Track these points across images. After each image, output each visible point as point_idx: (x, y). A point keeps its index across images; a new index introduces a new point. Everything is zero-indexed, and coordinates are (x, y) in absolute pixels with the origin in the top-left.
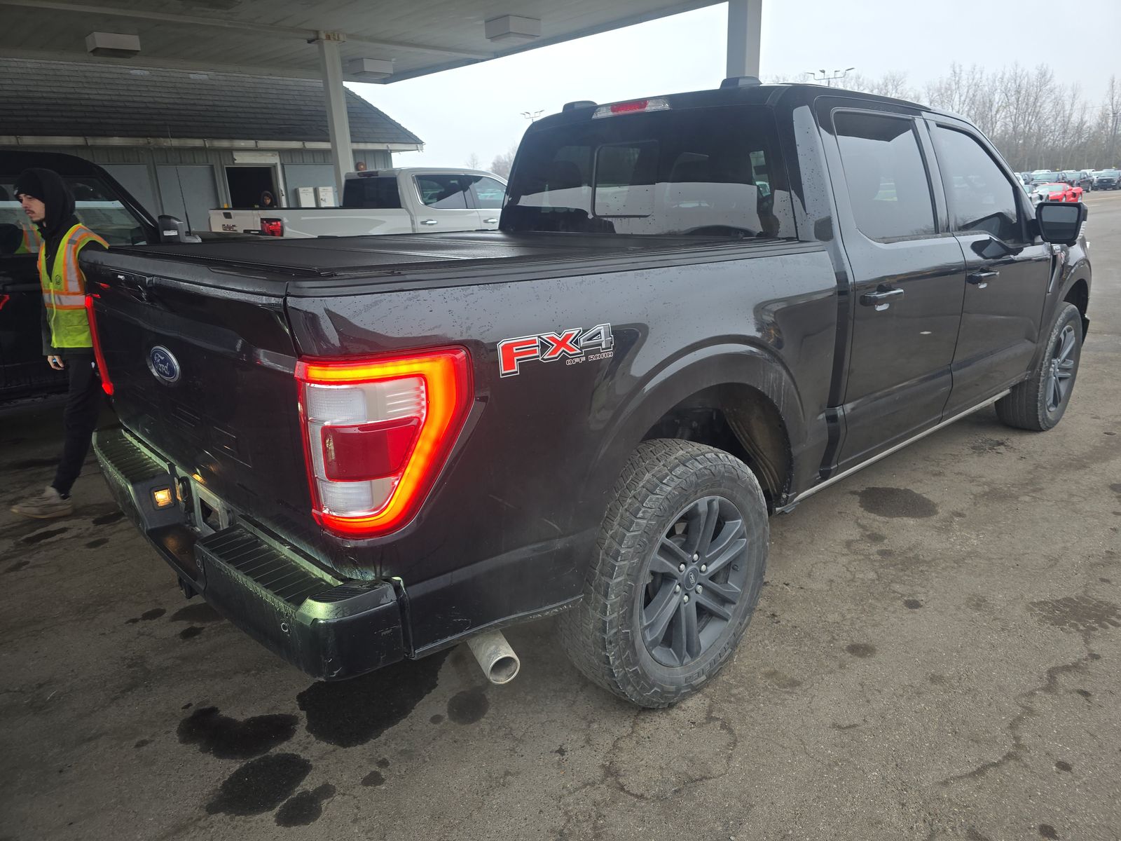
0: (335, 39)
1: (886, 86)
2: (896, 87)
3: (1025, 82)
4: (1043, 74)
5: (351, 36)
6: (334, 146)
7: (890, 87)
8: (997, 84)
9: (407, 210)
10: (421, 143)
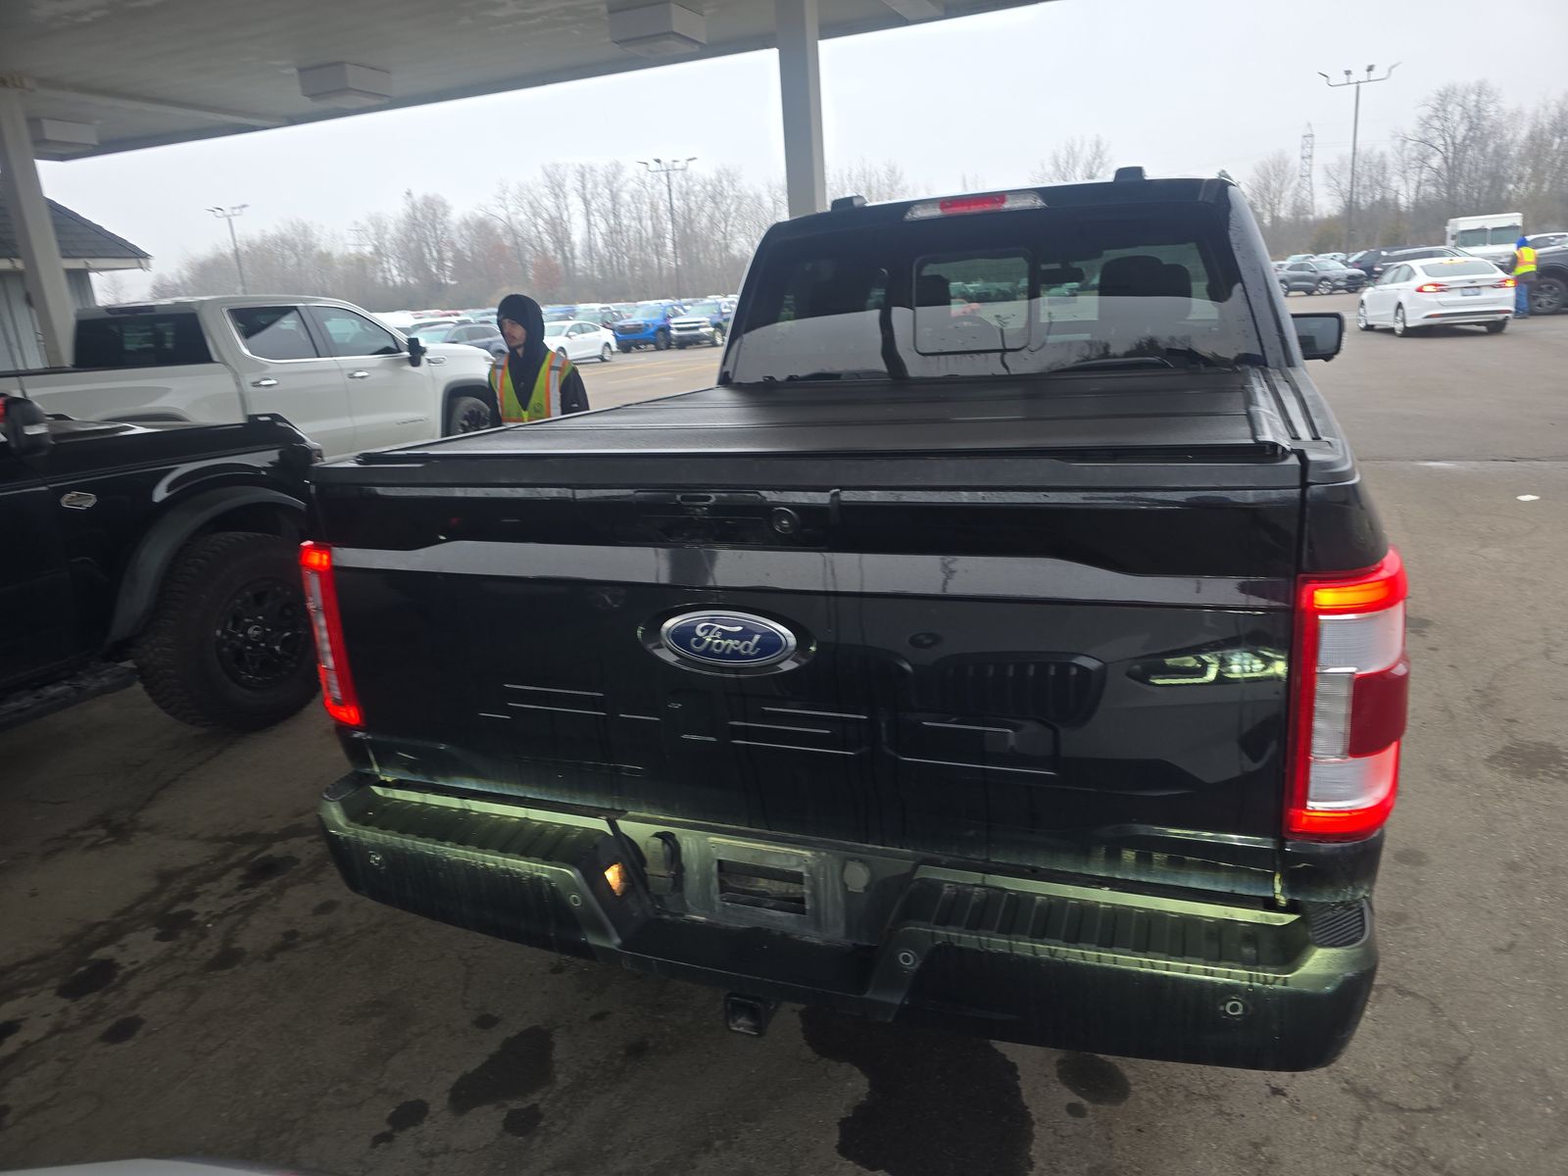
0: (16, 86)
1: (720, 182)
2: (732, 183)
3: (874, 180)
4: (892, 171)
5: (44, 82)
6: (31, 263)
7: (725, 183)
8: (846, 182)
9: (225, 363)
10: (146, 256)
